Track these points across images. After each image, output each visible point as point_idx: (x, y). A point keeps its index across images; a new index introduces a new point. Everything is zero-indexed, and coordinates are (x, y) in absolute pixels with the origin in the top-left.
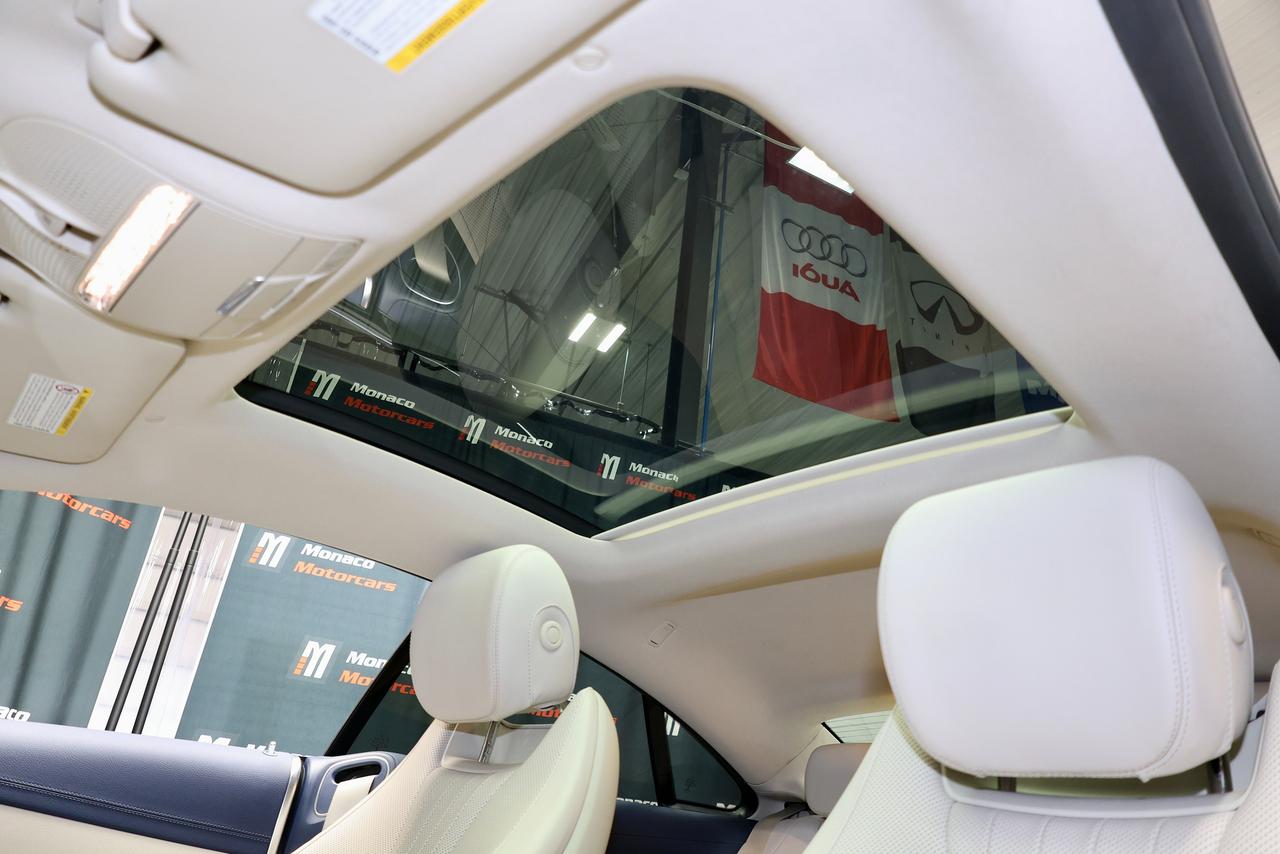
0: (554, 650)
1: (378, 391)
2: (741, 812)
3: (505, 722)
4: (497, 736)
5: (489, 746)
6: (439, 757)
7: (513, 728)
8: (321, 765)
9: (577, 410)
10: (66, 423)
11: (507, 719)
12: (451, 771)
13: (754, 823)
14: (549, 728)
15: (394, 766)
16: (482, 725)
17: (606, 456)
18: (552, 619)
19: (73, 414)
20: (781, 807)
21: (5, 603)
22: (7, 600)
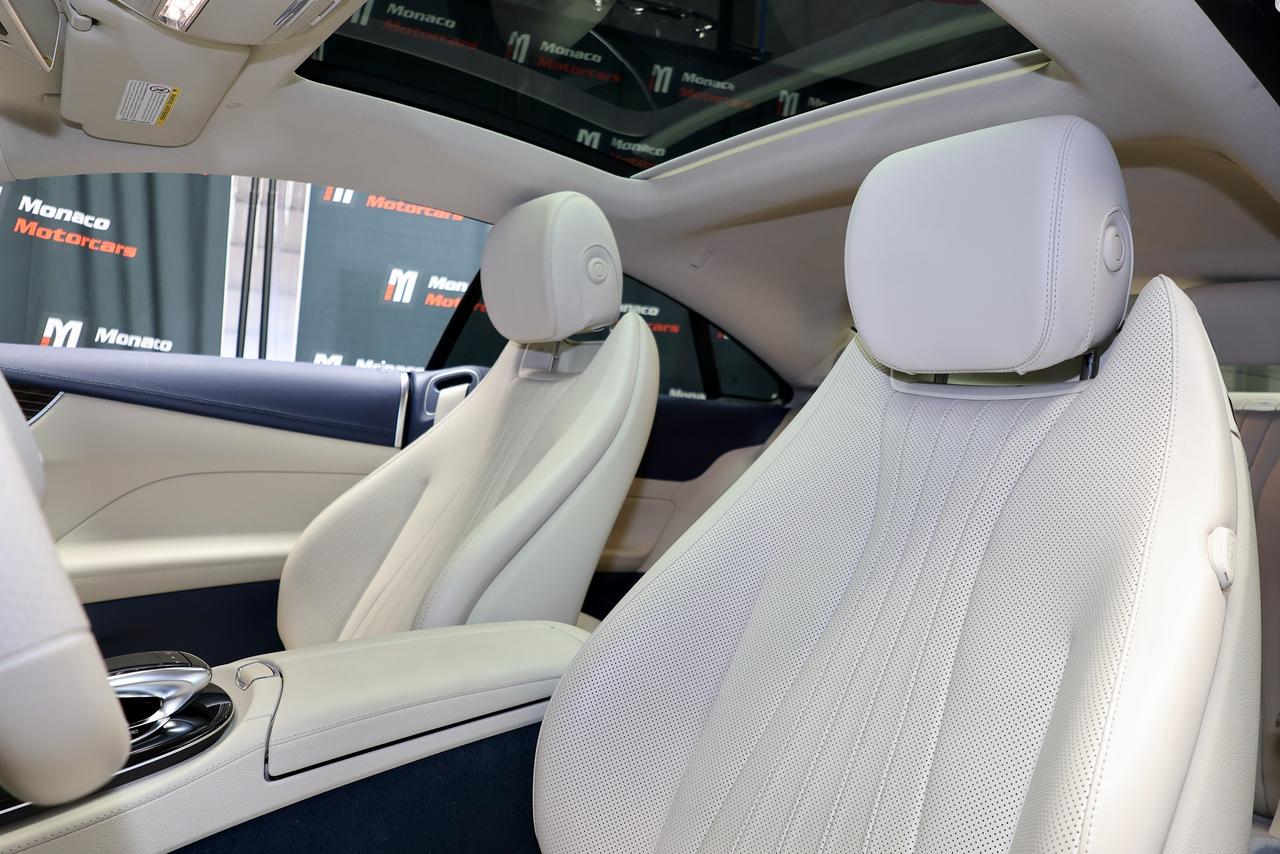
0: (603, 281)
1: (416, 10)
2: (779, 402)
3: (568, 340)
4: (562, 351)
5: (555, 360)
6: (517, 368)
7: (574, 345)
8: (423, 376)
9: (627, 8)
10: (163, 116)
11: (570, 338)
12: (527, 380)
13: (788, 410)
14: (601, 344)
15: (482, 376)
16: (550, 344)
17: (657, 67)
18: (597, 256)
19: (167, 108)
21: (122, 251)
22: (123, 248)
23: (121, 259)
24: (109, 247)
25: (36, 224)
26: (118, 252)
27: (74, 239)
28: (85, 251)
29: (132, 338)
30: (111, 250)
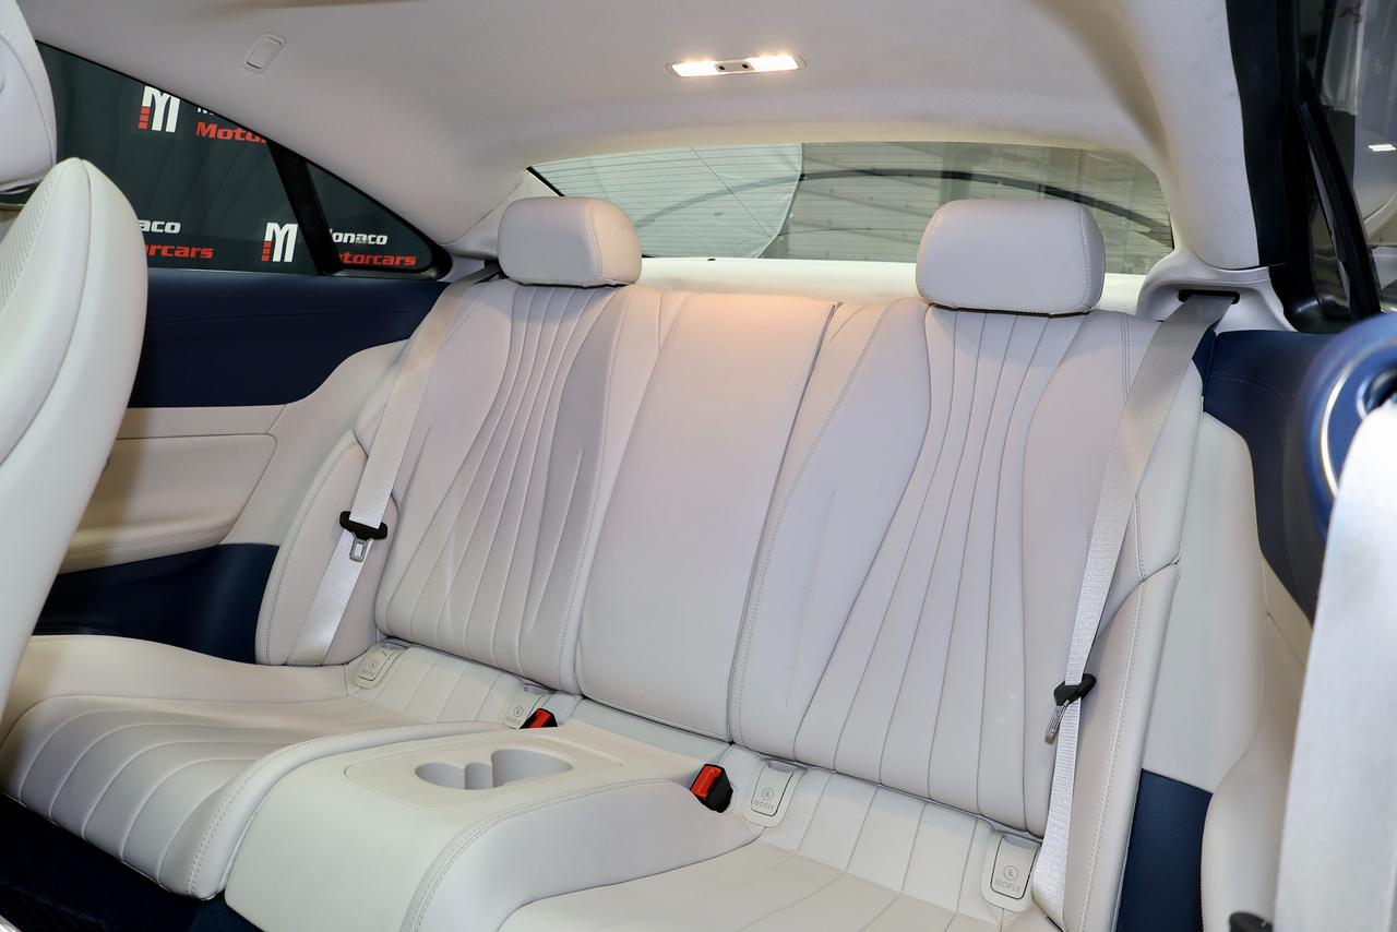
2: (432, 273)
13: (446, 285)
20: (481, 265)
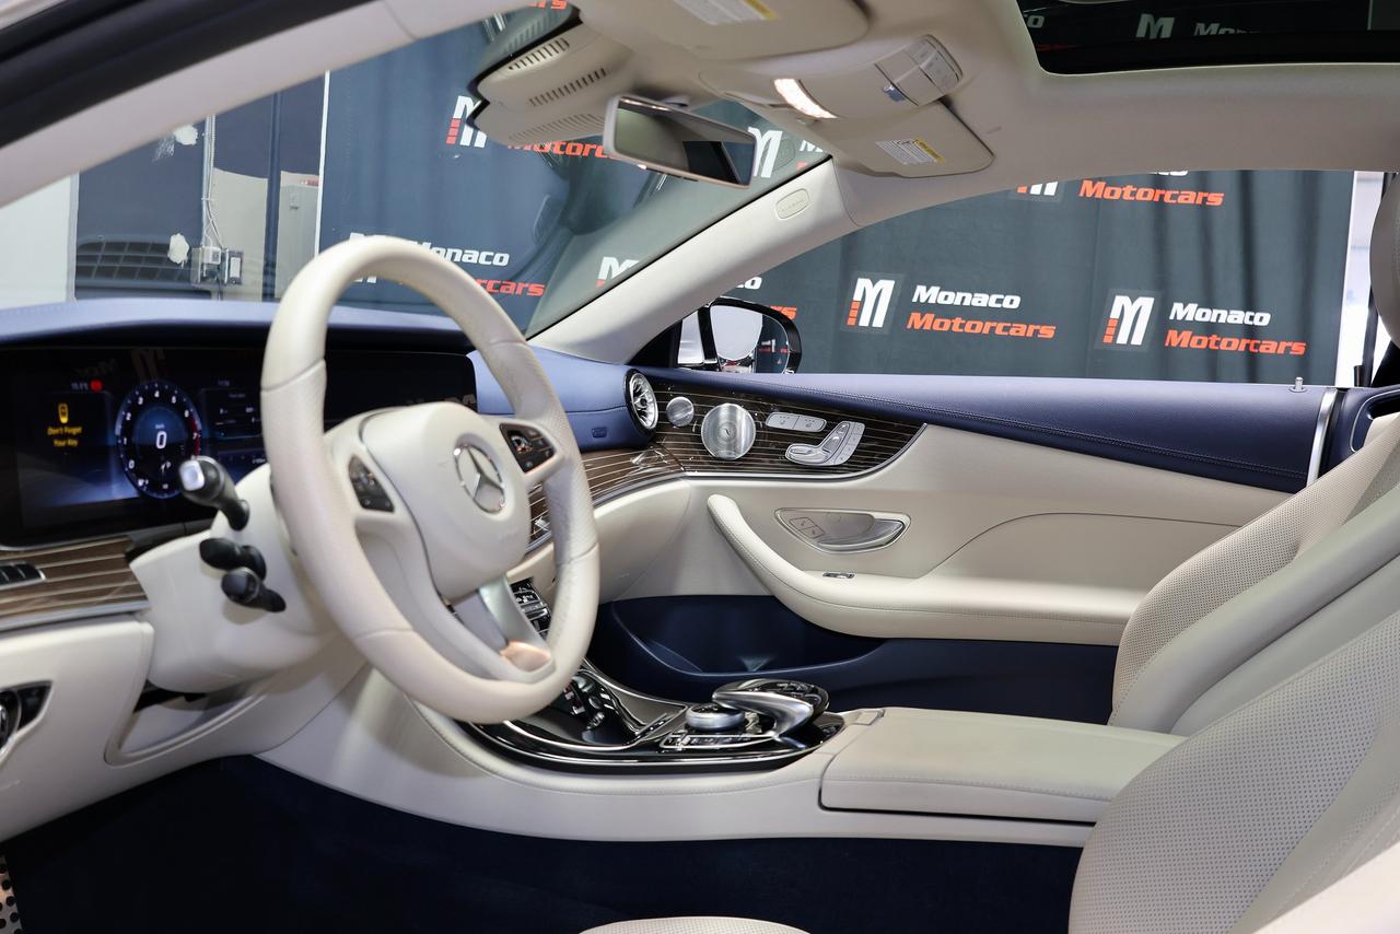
10: (935, 155)
19: (929, 151)
21: (1205, 199)
22: (1206, 195)
23: (1204, 208)
24: (1190, 197)
25: (1104, 184)
26: (1199, 201)
27: (1146, 194)
28: (1160, 205)
29: (1216, 312)
30: (1191, 201)
